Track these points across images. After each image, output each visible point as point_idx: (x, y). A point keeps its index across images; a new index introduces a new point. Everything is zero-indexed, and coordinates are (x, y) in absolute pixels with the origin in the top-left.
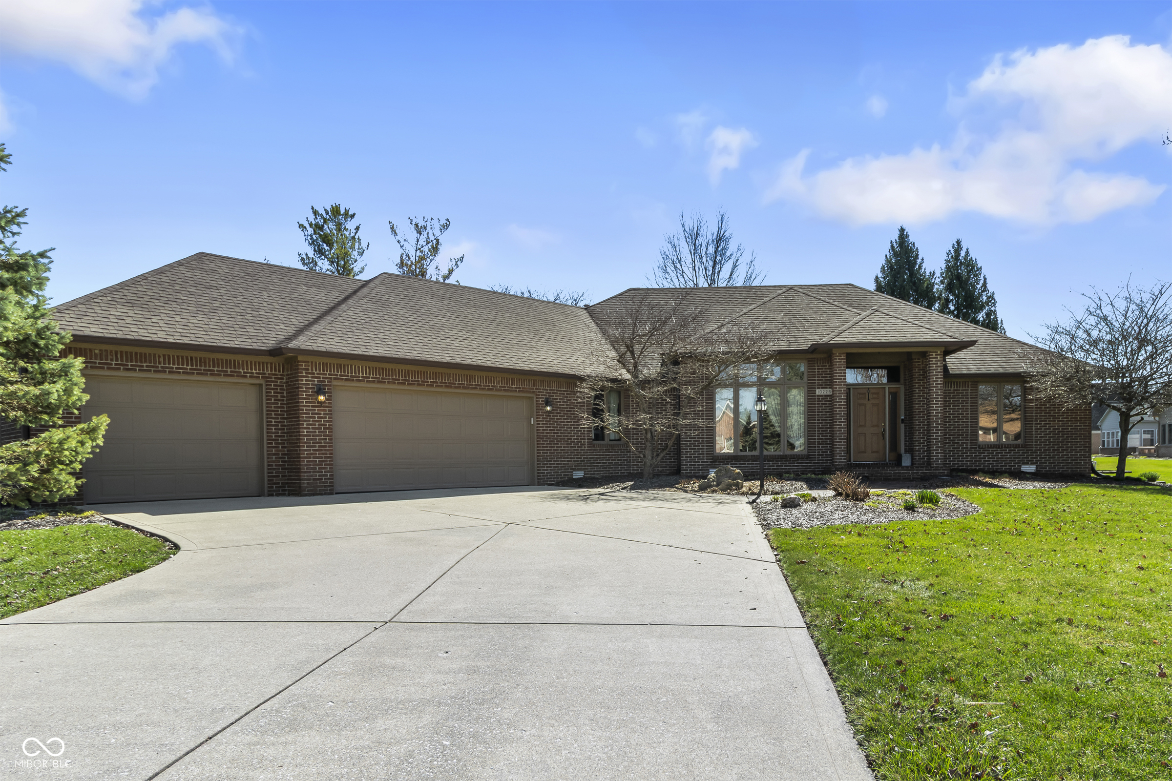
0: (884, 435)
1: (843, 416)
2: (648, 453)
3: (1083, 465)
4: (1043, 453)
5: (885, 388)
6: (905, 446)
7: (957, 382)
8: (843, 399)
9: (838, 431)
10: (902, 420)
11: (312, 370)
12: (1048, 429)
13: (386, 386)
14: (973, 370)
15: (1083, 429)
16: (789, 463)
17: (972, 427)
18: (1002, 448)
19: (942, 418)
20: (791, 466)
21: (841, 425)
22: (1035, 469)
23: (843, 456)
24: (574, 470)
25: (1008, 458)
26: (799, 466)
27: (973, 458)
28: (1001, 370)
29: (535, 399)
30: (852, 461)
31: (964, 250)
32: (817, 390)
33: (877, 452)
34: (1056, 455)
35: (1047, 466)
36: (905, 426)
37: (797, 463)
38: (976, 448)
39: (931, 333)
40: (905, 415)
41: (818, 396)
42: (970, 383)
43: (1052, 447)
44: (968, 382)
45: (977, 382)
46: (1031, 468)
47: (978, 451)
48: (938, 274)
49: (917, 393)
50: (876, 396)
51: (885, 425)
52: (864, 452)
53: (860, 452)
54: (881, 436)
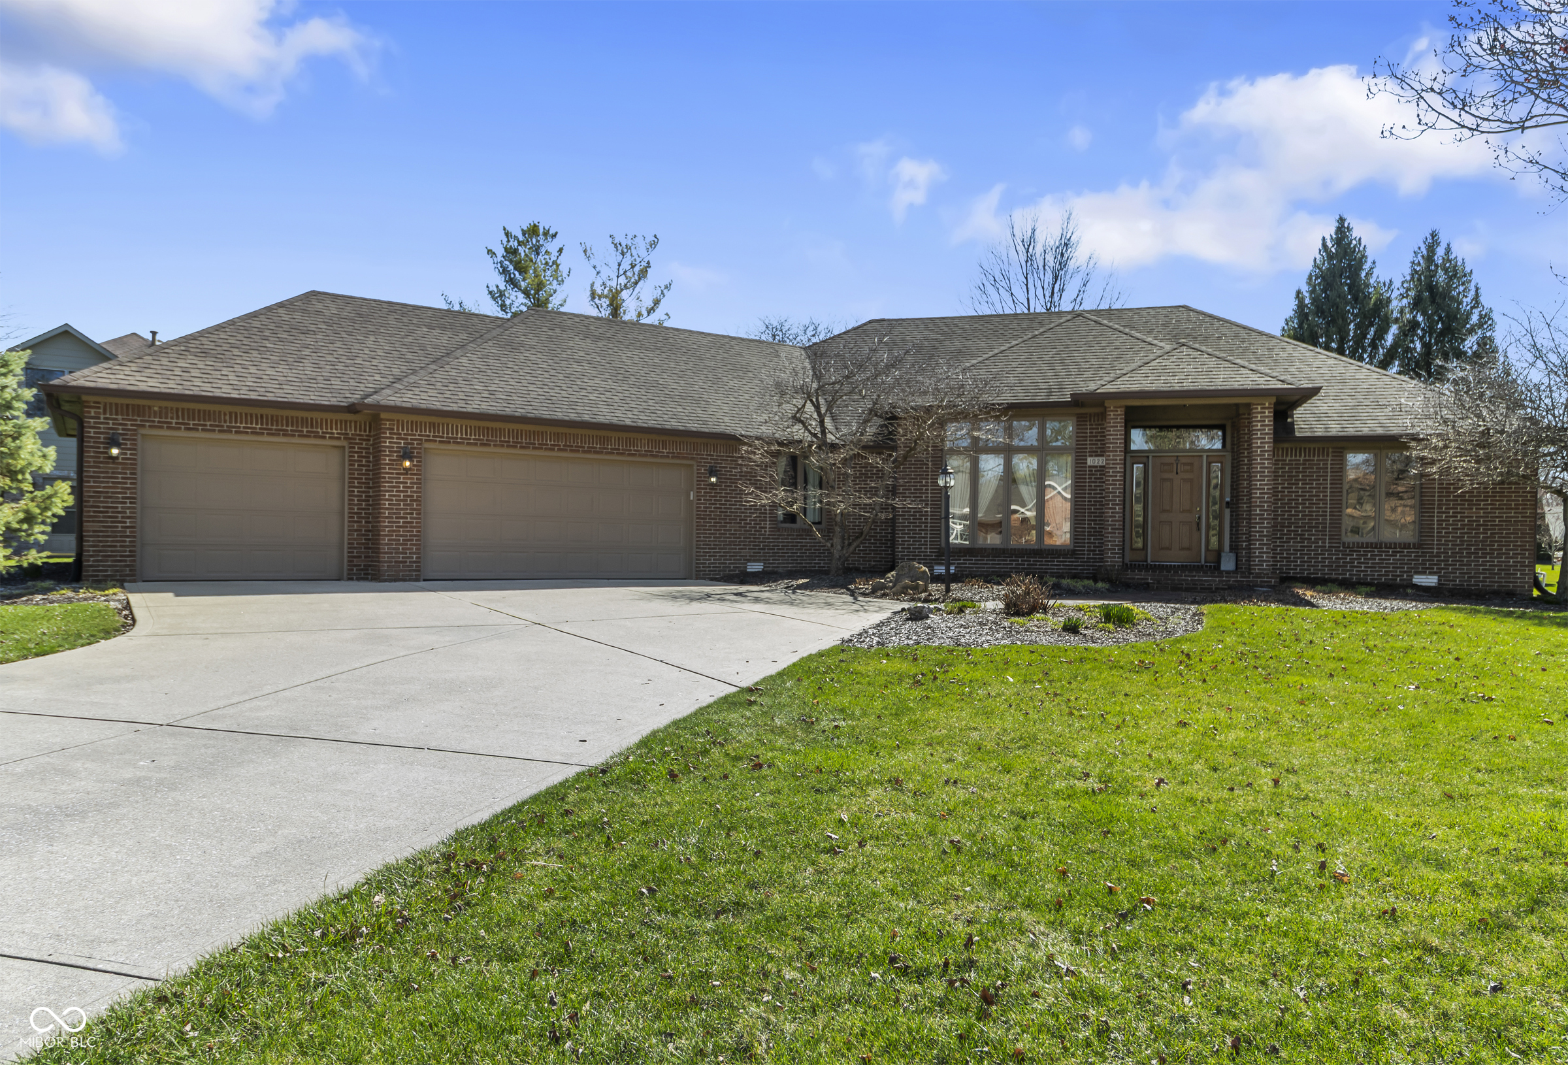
0: (1198, 524)
1: (1119, 497)
2: (837, 541)
3: (1520, 578)
4: (1450, 557)
5: (1202, 456)
6: (1231, 540)
7: (1310, 449)
8: (1118, 472)
9: (1111, 517)
10: (1227, 503)
11: (398, 429)
12: (1459, 521)
13: (492, 449)
14: (1335, 429)
15: (1522, 521)
16: (1046, 561)
17: (1333, 516)
18: (1381, 547)
19: (1270, 501)
20: (1048, 565)
22: (1436, 581)
24: (749, 561)
25: (1392, 563)
26: (1060, 565)
27: (1334, 562)
28: (1380, 431)
29: (695, 468)
30: (1149, 562)
31: (1443, 246)
32: (1089, 459)
33: (1189, 549)
34: (1473, 561)
35: (1457, 577)
36: (1231, 511)
37: (1057, 561)
38: (1339, 547)
39: (1255, 377)
40: (1232, 497)
41: (1090, 467)
42: (1330, 450)
43: (1465, 549)
44: (1328, 448)
45: (1342, 447)
46: (1431, 580)
47: (1341, 551)
48: (1397, 284)
50: (1188, 468)
51: (1201, 509)
52: (1169, 549)
53: (1162, 549)
54: (1195, 526)
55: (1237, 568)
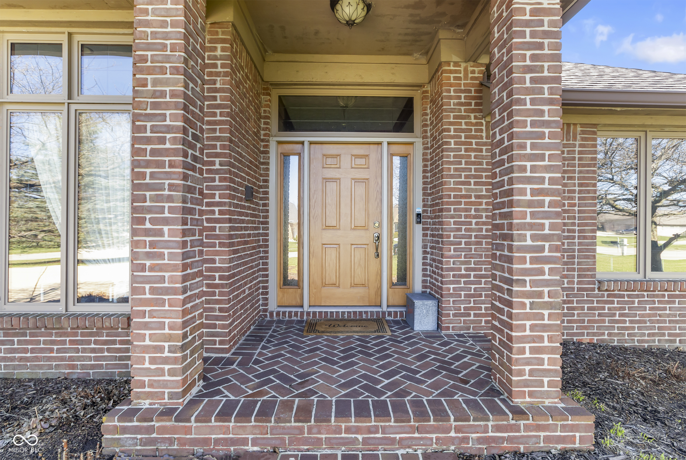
1: (170, 199)
5: (380, 143)
6: (424, 275)
10: (419, 215)
16: (72, 342)
17: (585, 238)
19: (556, 215)
20: (77, 351)
21: (160, 233)
23: (166, 361)
25: (669, 315)
26: (101, 351)
27: (586, 315)
30: (306, 308)
33: (363, 285)
36: (424, 229)
37: (96, 342)
38: (593, 289)
40: (424, 206)
42: (579, 129)
44: (575, 125)
45: (595, 125)
47: (596, 296)
49: (452, 150)
50: (362, 161)
51: (380, 226)
52: (334, 285)
53: (326, 285)
54: (373, 251)
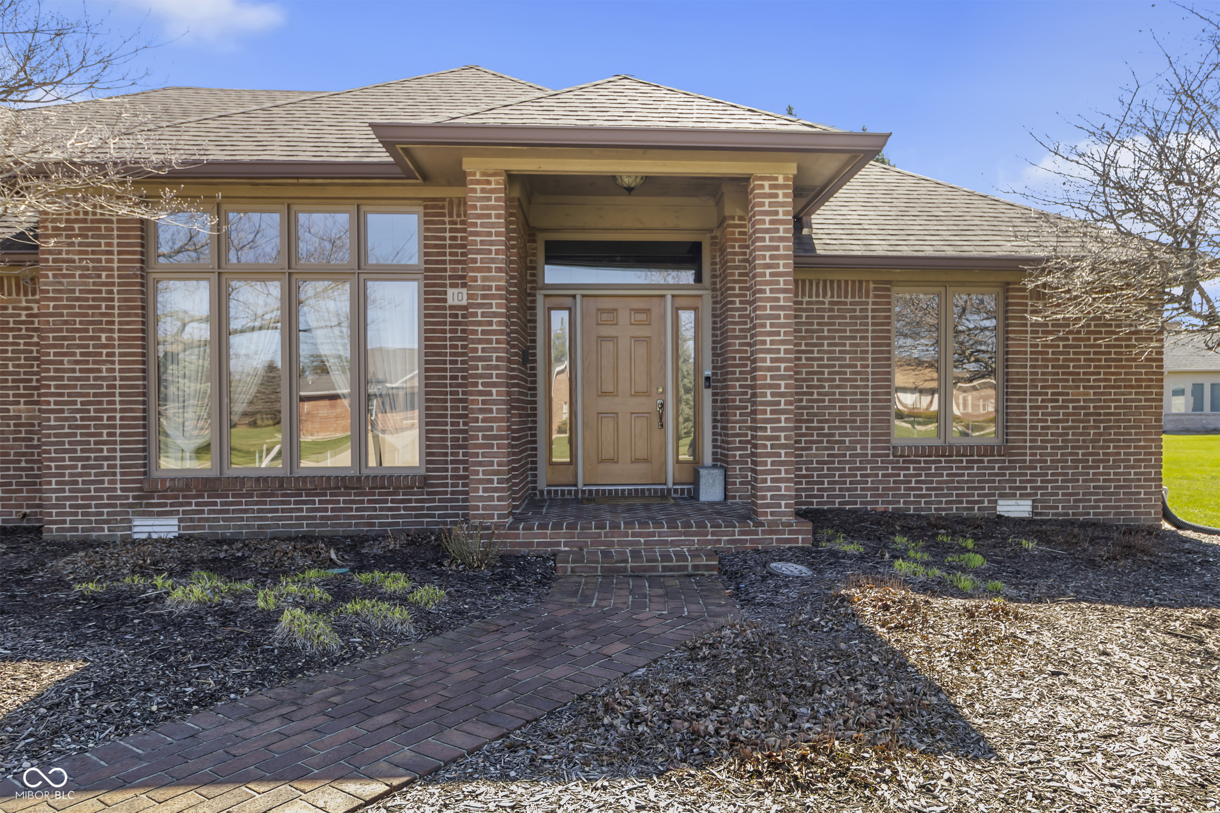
0: (662, 415)
1: (497, 367)
3: (1143, 500)
4: (1049, 468)
5: (663, 296)
6: (714, 447)
8: (495, 315)
9: (482, 411)
10: (708, 379)
12: (1061, 407)
14: (881, 249)
15: (1143, 407)
16: (369, 501)
17: (879, 401)
18: (950, 455)
19: (790, 377)
20: (375, 509)
21: (490, 393)
22: (1029, 509)
23: (496, 490)
25: (967, 482)
26: (398, 509)
27: (880, 482)
28: (950, 252)
30: (580, 486)
32: (450, 291)
33: (646, 460)
34: (1081, 474)
35: (1059, 501)
36: (714, 394)
37: (393, 501)
38: (888, 455)
40: (714, 368)
41: (452, 307)
42: (872, 286)
43: (1071, 454)
44: (867, 281)
45: (889, 282)
46: (1021, 508)
47: (891, 462)
49: (737, 309)
50: (642, 317)
51: (664, 392)
52: (612, 461)
53: (602, 461)
54: (656, 420)
55: (726, 497)
